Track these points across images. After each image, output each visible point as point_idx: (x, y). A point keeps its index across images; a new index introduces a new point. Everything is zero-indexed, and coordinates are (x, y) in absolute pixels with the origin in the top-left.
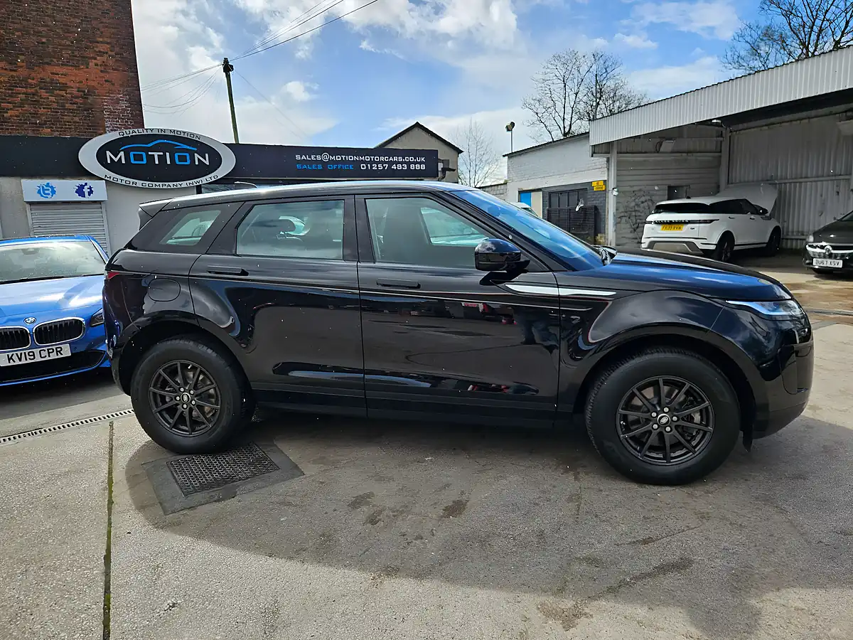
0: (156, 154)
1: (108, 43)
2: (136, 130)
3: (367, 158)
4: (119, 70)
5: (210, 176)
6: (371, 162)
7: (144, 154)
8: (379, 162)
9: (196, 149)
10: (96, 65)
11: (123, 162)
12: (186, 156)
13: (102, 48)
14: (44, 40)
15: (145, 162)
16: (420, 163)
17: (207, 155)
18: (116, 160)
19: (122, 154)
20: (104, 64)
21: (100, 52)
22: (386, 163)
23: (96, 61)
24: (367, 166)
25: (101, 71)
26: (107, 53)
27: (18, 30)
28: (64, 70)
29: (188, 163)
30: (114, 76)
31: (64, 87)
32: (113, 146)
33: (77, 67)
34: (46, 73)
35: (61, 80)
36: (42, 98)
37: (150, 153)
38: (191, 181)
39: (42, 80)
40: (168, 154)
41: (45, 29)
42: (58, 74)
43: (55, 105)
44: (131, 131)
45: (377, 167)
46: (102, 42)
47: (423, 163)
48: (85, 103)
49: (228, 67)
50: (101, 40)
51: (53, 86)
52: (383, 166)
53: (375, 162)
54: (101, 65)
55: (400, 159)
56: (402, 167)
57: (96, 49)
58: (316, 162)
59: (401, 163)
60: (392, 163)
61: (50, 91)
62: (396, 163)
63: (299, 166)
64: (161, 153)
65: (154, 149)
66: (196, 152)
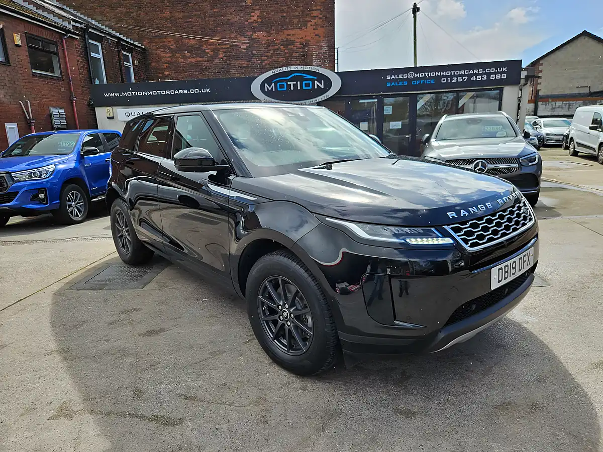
0: (292, 83)
1: (318, 10)
2: (281, 69)
3: (448, 73)
4: (323, 27)
5: (323, 96)
6: (451, 76)
7: (285, 84)
8: (460, 75)
9: (316, 78)
10: (311, 25)
11: (274, 90)
12: (309, 83)
13: (315, 13)
14: (285, 15)
15: (285, 89)
16: (501, 73)
17: (323, 81)
18: (270, 89)
19: (273, 84)
20: (316, 24)
21: (314, 16)
22: (465, 75)
23: (310, 23)
24: (447, 80)
25: (314, 29)
26: (318, 17)
27: (272, 11)
28: (294, 32)
29: (310, 88)
30: (320, 31)
31: (293, 43)
32: (269, 81)
33: (300, 28)
34: (283, 36)
35: (292, 39)
36: (281, 51)
37: (288, 83)
38: (311, 100)
39: (283, 40)
40: (299, 83)
42: (290, 35)
43: (287, 55)
44: (279, 69)
45: (457, 80)
46: (316, 10)
47: (504, 72)
48: (302, 52)
49: (415, 10)
50: (315, 8)
51: (287, 43)
52: (462, 78)
53: (455, 76)
54: (314, 25)
55: (481, 71)
56: (482, 78)
57: (312, 15)
58: (403, 80)
59: (481, 74)
60: (472, 75)
61: (286, 46)
62: (476, 75)
63: (389, 84)
64: (295, 83)
65: (291, 80)
66: (316, 80)
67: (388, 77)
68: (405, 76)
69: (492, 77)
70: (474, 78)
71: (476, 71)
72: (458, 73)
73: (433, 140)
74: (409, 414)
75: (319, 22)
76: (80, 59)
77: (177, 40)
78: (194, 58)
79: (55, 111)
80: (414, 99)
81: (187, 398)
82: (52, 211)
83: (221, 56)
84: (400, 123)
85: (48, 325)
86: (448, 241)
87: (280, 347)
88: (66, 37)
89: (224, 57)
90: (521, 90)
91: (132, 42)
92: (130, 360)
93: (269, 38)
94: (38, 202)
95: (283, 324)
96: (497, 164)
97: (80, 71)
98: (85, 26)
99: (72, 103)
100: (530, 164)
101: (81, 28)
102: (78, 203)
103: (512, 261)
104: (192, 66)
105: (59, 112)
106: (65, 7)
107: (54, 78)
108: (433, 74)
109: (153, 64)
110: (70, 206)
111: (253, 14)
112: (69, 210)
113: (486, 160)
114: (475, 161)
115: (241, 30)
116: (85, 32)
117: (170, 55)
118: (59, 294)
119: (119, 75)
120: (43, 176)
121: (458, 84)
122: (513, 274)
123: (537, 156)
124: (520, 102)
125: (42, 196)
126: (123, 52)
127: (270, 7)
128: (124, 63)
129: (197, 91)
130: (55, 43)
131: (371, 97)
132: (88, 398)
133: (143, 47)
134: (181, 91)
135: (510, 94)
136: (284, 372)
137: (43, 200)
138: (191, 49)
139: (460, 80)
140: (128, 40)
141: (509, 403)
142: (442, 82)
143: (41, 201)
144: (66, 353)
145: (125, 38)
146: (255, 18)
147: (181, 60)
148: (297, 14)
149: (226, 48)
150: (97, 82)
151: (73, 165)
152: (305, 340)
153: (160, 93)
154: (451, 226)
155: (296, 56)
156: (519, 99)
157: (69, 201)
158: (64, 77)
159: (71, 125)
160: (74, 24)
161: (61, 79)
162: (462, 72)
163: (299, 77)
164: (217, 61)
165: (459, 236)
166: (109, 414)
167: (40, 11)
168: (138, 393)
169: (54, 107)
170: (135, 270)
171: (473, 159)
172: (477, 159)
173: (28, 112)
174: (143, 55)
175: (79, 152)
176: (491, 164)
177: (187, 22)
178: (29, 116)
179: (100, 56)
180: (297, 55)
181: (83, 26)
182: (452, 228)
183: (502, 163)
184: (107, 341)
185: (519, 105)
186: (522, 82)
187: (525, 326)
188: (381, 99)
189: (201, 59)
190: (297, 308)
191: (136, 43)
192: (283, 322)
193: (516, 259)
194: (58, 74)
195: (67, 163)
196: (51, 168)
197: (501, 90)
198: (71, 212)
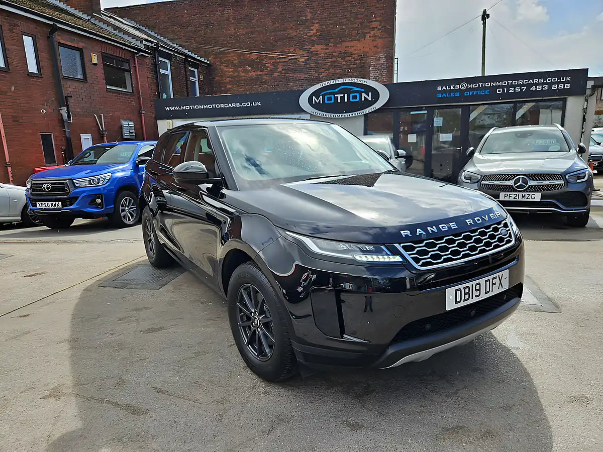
0: (339, 96)
1: (378, 21)
2: (329, 82)
3: (505, 83)
4: (382, 38)
5: (370, 108)
6: (508, 87)
7: (333, 96)
8: (518, 86)
9: (363, 90)
10: (370, 37)
11: (321, 103)
12: (357, 96)
13: (375, 24)
14: (344, 27)
15: (333, 101)
16: (564, 83)
17: (370, 93)
18: (318, 101)
19: (321, 97)
20: (375, 36)
21: (373, 28)
22: (523, 85)
23: (370, 35)
24: (504, 90)
25: (372, 41)
26: (377, 28)
28: (352, 44)
29: (358, 100)
30: (380, 42)
31: (351, 54)
32: (316, 93)
33: (358, 40)
34: (342, 48)
35: (350, 51)
36: (339, 63)
37: (336, 96)
38: (358, 112)
39: (340, 53)
40: (346, 95)
41: (345, 20)
42: (348, 47)
43: (345, 67)
44: (327, 82)
45: (515, 90)
46: (375, 21)
47: (568, 82)
48: (361, 63)
49: (485, 16)
50: (374, 19)
51: (344, 55)
52: (520, 88)
53: (512, 86)
54: (373, 37)
55: (541, 81)
56: (542, 88)
57: (371, 26)
58: (455, 91)
59: (543, 84)
60: (532, 85)
61: (343, 58)
62: (536, 85)
63: (439, 96)
64: (343, 95)
65: (338, 93)
66: (363, 92)
67: (439, 88)
68: (457, 87)
69: (554, 87)
70: (533, 88)
71: (536, 81)
72: (515, 82)
73: (476, 154)
74: (355, 427)
75: (378, 33)
76: (149, 75)
77: (240, 56)
78: (254, 71)
79: (125, 123)
80: (467, 110)
81: (160, 391)
82: (107, 215)
83: (280, 69)
84: (451, 135)
85: (70, 317)
86: (398, 259)
87: (251, 351)
88: (137, 56)
89: (283, 70)
90: (587, 101)
91: (199, 58)
92: (123, 354)
93: (327, 51)
94: (94, 206)
95: (255, 331)
96: (540, 180)
97: (149, 87)
98: (155, 45)
99: (141, 116)
100: (578, 181)
101: (152, 47)
102: (130, 209)
103: (474, 283)
104: (253, 79)
105: (129, 124)
106: (141, 27)
107: (126, 93)
108: (488, 85)
109: (217, 78)
110: (123, 210)
111: (312, 28)
112: (122, 214)
113: (527, 176)
114: (515, 177)
115: (300, 44)
116: (155, 51)
117: (232, 70)
118: (87, 290)
119: (184, 90)
120: (101, 183)
121: (515, 95)
122: (476, 296)
123: (587, 172)
124: (586, 113)
125: (99, 201)
126: (190, 68)
127: (329, 20)
128: (190, 78)
129: (248, 104)
130: (128, 61)
131: (420, 109)
132: (78, 384)
133: (208, 62)
134: (234, 105)
135: (574, 104)
136: (254, 376)
137: (99, 204)
138: (252, 63)
139: (518, 90)
140: (196, 57)
141: (462, 428)
142: (498, 92)
143: (97, 206)
144: (75, 343)
145: (193, 55)
146: (315, 31)
147: (242, 74)
148: (357, 26)
149: (285, 62)
150: (165, 96)
151: (128, 173)
152: (271, 347)
153: (215, 106)
154: (402, 245)
155: (354, 68)
156: (585, 111)
157: (122, 206)
158: (135, 93)
159: (139, 137)
160: (145, 43)
161: (132, 94)
162: (521, 82)
163: (346, 89)
164: (276, 74)
165: (409, 255)
166: (90, 399)
167: (116, 32)
168: (121, 383)
169: (125, 120)
170: (159, 272)
171: (514, 175)
172: (518, 175)
173: (101, 125)
174: (208, 70)
175: (135, 162)
176: (534, 180)
177: (250, 38)
178: (102, 128)
179: (168, 72)
180: (355, 66)
181: (153, 44)
182: (403, 247)
183: (545, 180)
184: (112, 334)
185: (584, 116)
186: (588, 92)
187: (514, 351)
188: (431, 110)
189: (261, 73)
190: (266, 316)
191: (202, 59)
192: (254, 328)
193: (482, 281)
194: (129, 89)
195: (122, 171)
196: (108, 176)
197: (565, 101)
198: (124, 217)
